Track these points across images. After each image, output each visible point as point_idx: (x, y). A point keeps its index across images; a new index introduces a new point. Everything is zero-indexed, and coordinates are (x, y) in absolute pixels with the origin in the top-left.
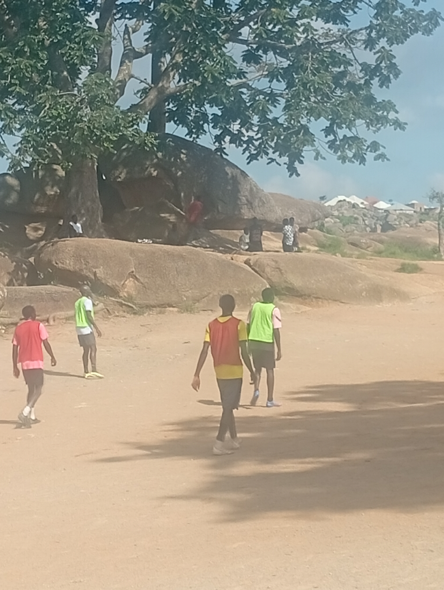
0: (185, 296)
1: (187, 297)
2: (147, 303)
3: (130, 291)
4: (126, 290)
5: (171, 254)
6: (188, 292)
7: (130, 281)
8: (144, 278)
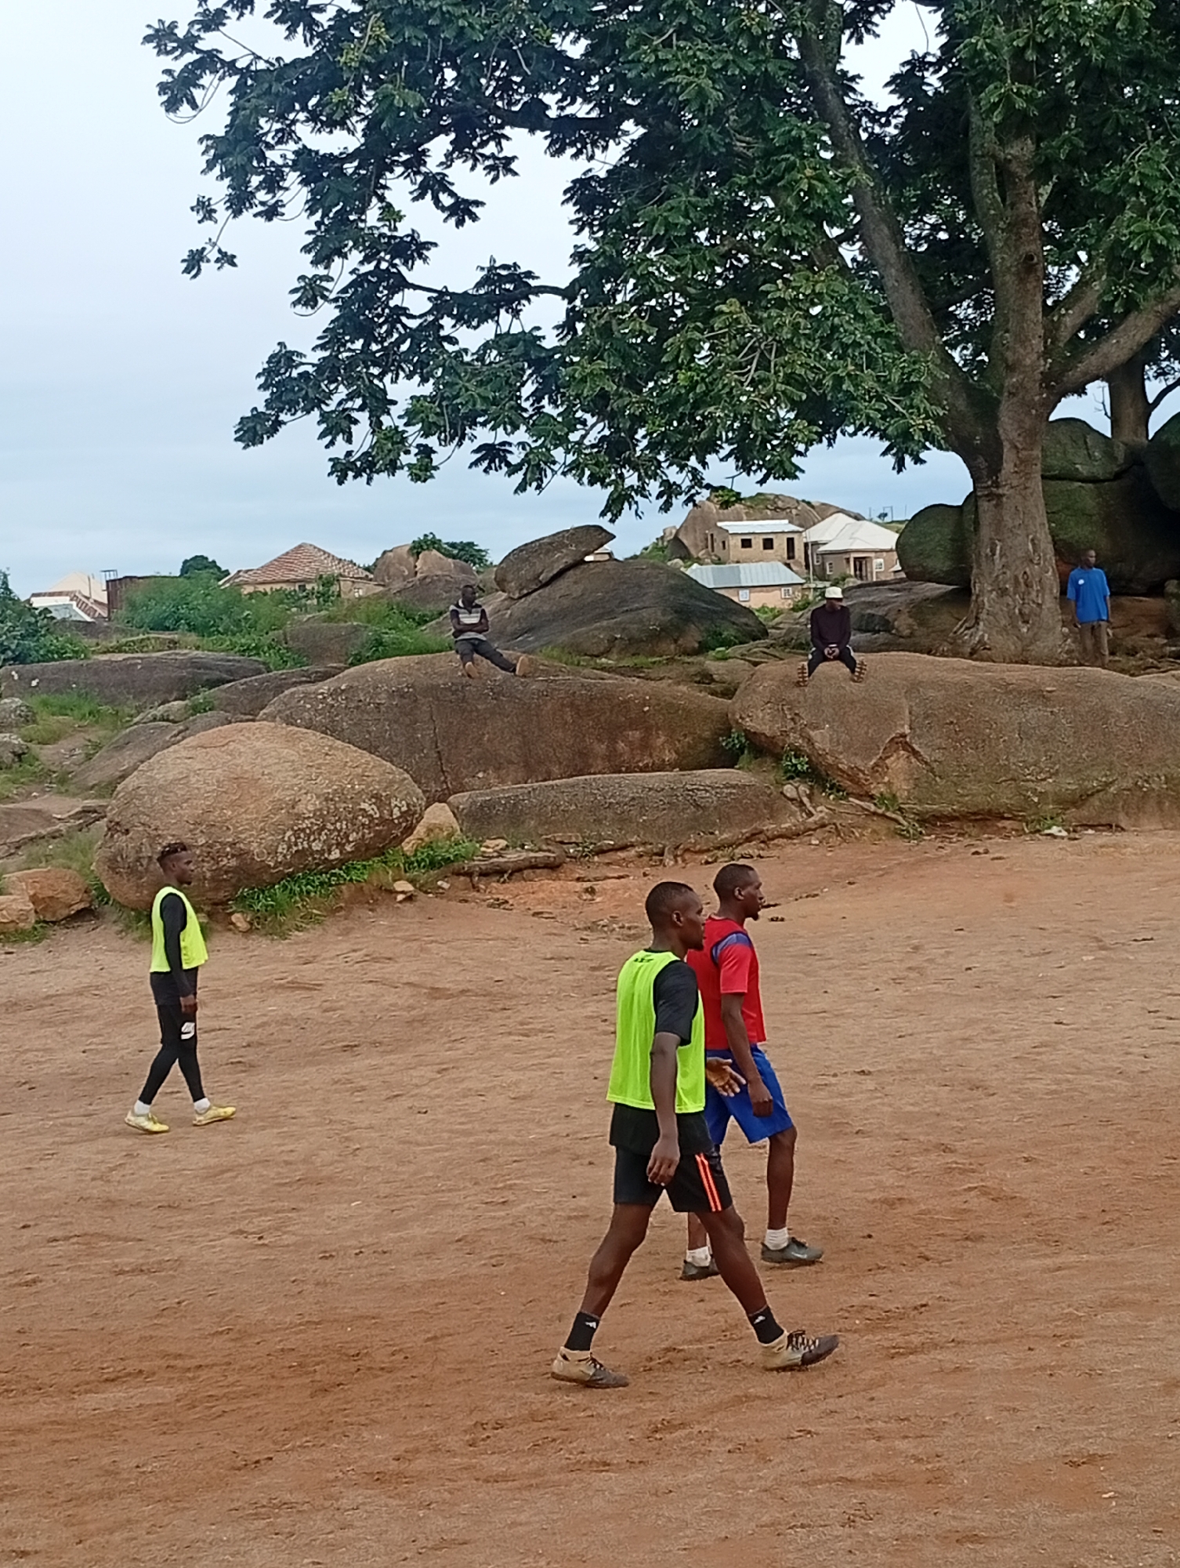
0: (1034, 791)
1: (1040, 795)
2: (934, 810)
3: (895, 781)
4: (886, 779)
5: (1014, 689)
6: (1044, 783)
7: (898, 759)
8: (934, 750)
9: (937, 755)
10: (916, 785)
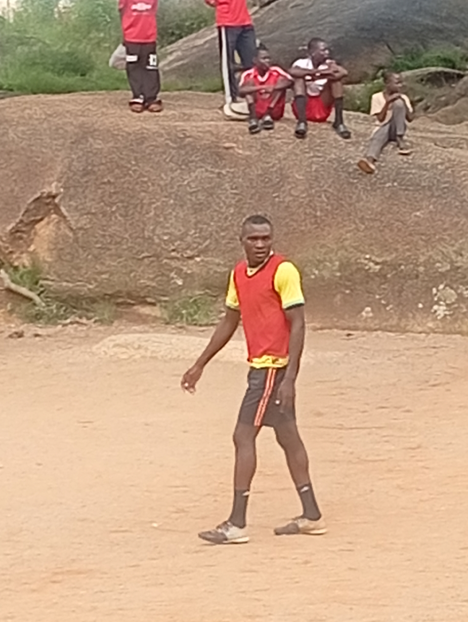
0: (179, 272)
1: (186, 277)
2: (70, 289)
3: (39, 250)
4: (32, 248)
5: (189, 144)
6: (191, 262)
7: (48, 223)
8: (82, 215)
9: (84, 221)
10: (60, 257)
